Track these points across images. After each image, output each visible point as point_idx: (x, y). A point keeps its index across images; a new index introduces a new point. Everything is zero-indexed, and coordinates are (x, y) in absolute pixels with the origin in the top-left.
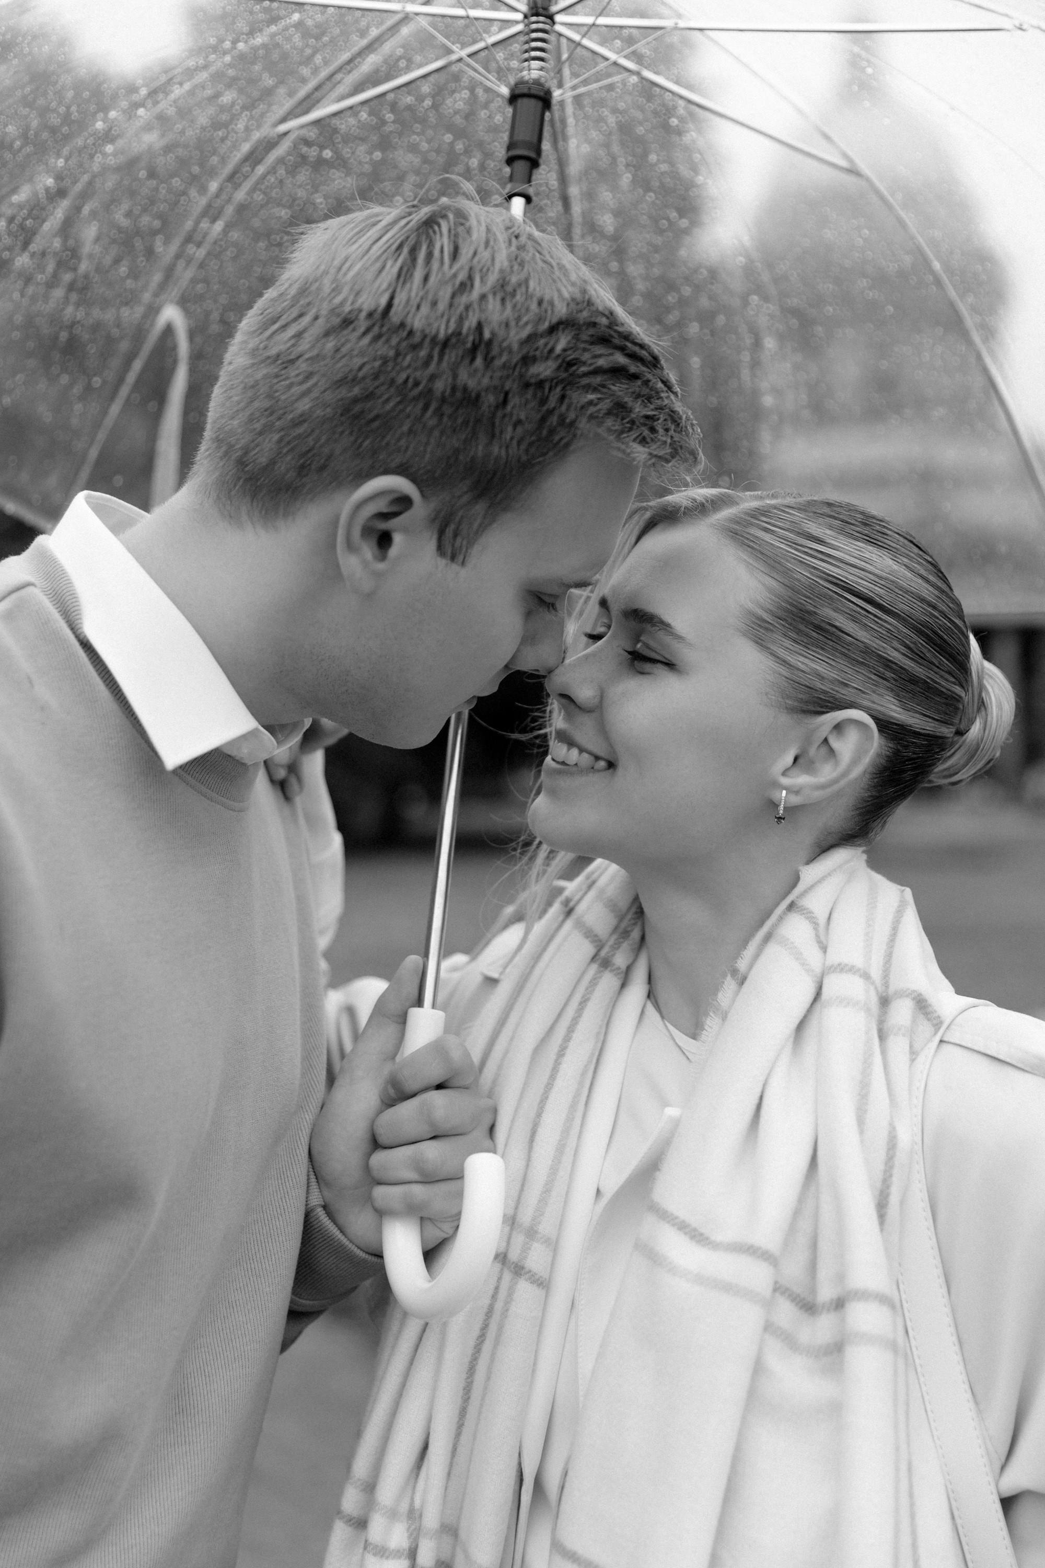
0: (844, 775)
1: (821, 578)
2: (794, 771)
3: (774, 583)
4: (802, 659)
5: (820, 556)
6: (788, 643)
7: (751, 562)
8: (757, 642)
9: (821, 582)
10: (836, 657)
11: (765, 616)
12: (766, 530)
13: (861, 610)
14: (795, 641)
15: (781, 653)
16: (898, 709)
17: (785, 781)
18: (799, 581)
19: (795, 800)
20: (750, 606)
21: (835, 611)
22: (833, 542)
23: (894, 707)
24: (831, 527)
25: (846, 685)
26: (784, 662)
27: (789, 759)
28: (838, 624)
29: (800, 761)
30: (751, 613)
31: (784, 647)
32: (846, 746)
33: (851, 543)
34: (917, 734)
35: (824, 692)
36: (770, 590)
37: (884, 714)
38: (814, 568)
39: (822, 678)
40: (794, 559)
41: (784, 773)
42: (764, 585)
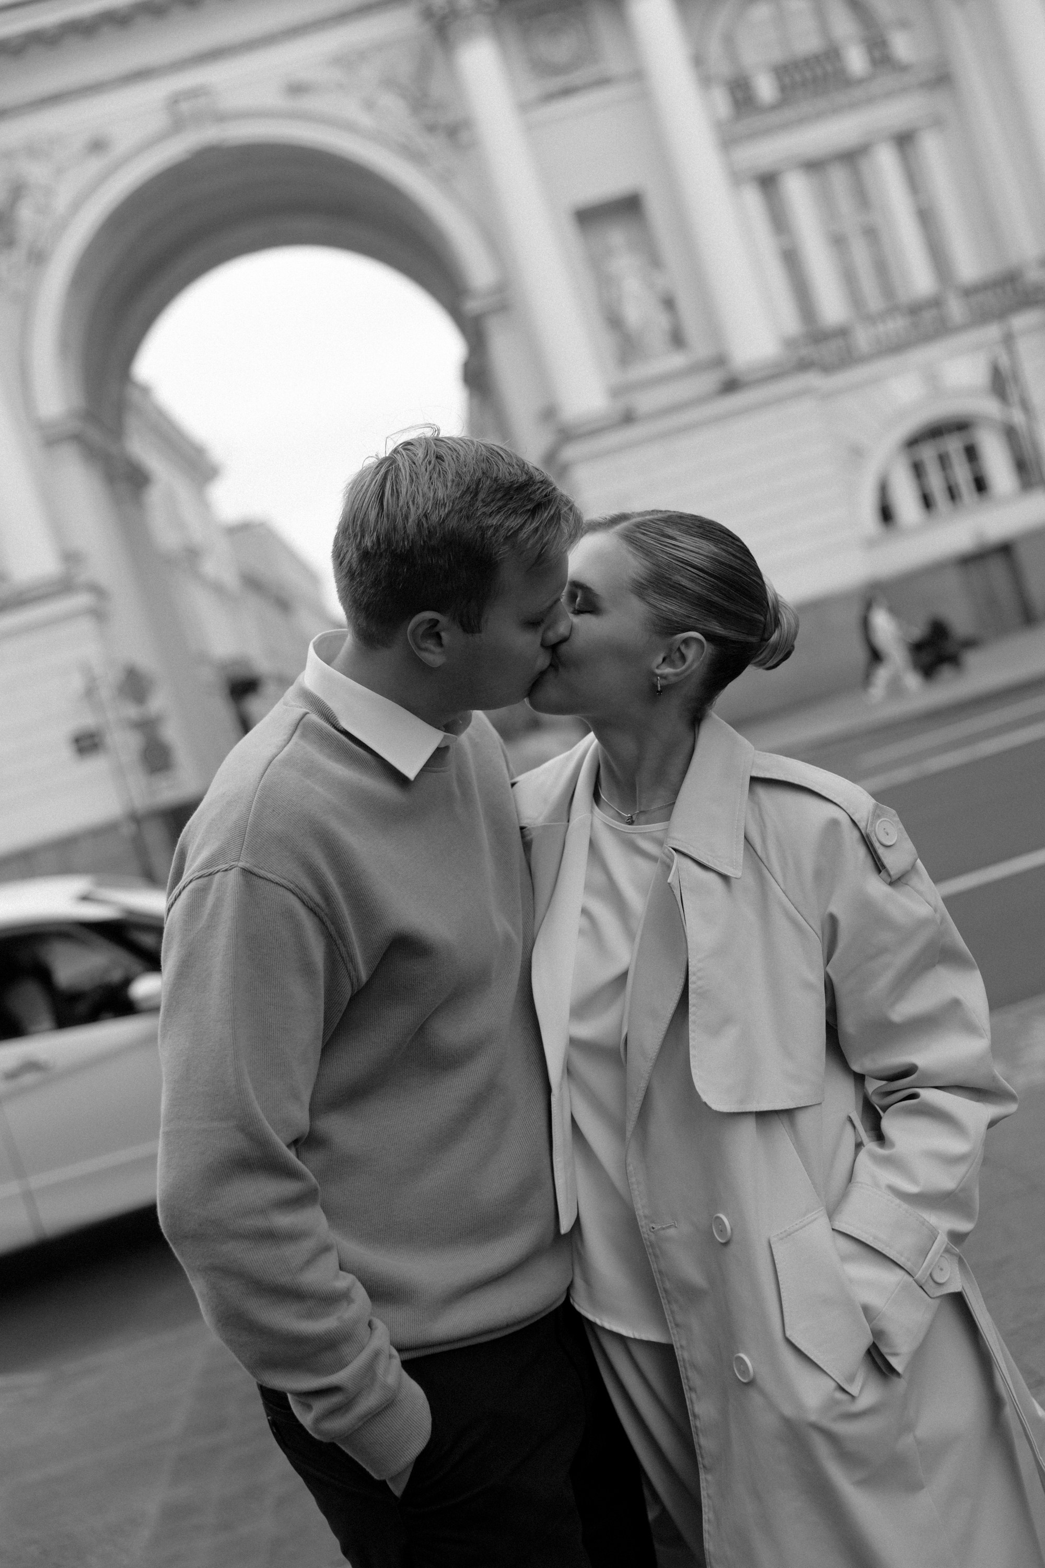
0: (689, 667)
1: (673, 559)
2: (663, 666)
3: (648, 563)
4: (664, 604)
5: (673, 547)
6: (656, 596)
7: (635, 552)
8: (639, 596)
9: (674, 561)
10: (683, 602)
11: (643, 581)
12: (644, 534)
13: (695, 575)
14: (660, 594)
15: (652, 601)
16: (720, 628)
17: (658, 671)
18: (661, 561)
19: (664, 682)
20: (635, 576)
21: (681, 577)
22: (680, 539)
23: (717, 628)
24: (680, 531)
25: (689, 617)
26: (655, 607)
27: (660, 660)
28: (683, 584)
29: (667, 660)
30: (634, 580)
31: (655, 599)
32: (691, 653)
33: (691, 539)
34: (734, 642)
35: (677, 622)
36: (646, 567)
37: (711, 631)
38: (670, 554)
39: (674, 613)
40: (659, 550)
41: (658, 667)
42: (642, 565)
